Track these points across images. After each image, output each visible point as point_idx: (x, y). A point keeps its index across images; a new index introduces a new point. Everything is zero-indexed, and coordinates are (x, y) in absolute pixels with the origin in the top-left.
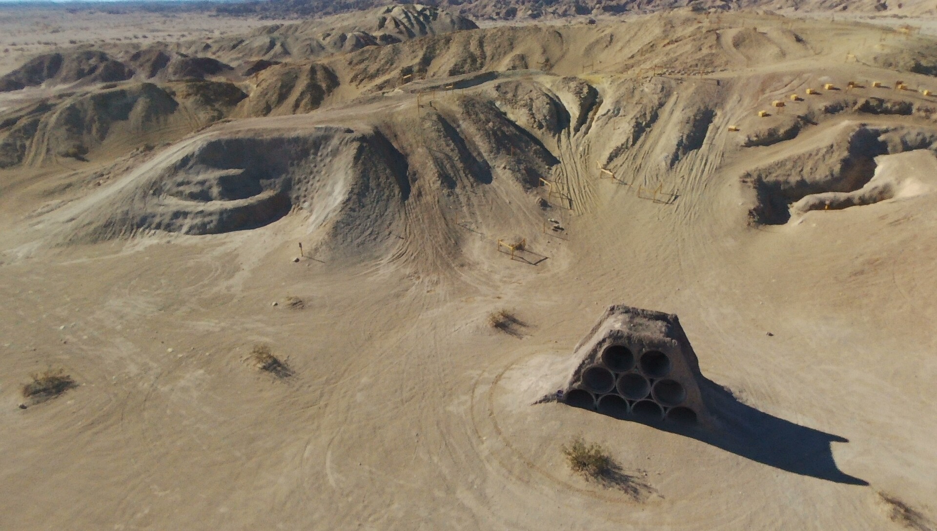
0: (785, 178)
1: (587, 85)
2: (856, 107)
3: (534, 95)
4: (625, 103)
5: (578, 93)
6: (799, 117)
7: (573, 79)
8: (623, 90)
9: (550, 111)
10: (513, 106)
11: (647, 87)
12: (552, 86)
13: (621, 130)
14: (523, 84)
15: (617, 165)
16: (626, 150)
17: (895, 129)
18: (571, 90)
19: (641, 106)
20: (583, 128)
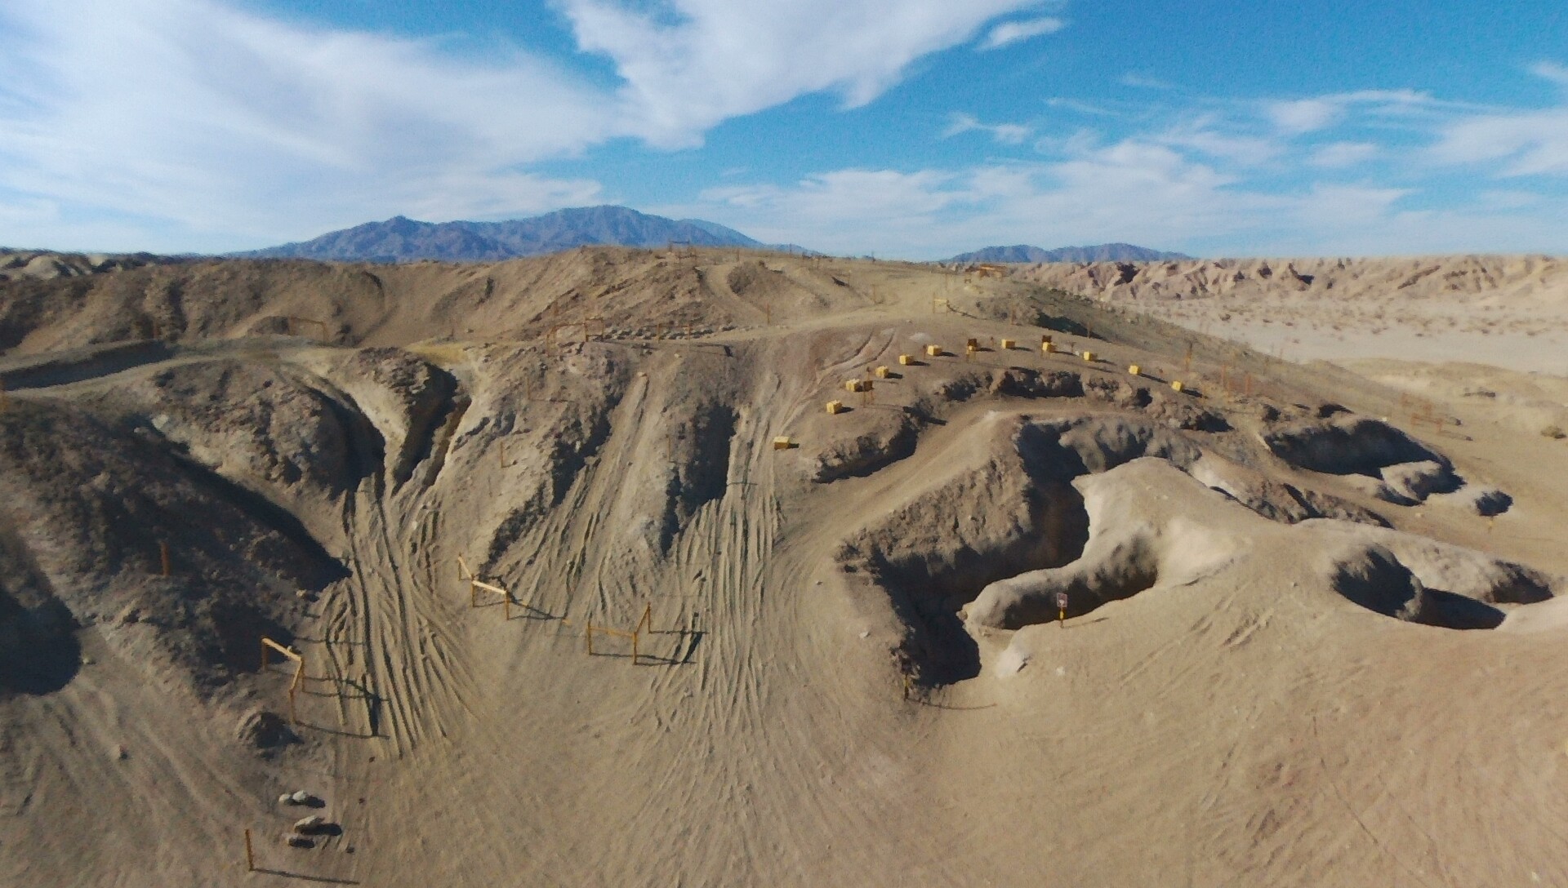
0: (930, 547)
1: (427, 364)
2: (994, 386)
3: (276, 393)
4: (524, 402)
5: (401, 384)
6: (906, 409)
7: (390, 352)
8: (516, 373)
9: (322, 430)
10: (207, 426)
11: (574, 365)
12: (330, 372)
13: (521, 467)
14: (246, 367)
15: (518, 563)
16: (541, 518)
17: (1079, 422)
18: (382, 378)
19: (565, 405)
20: (421, 471)
